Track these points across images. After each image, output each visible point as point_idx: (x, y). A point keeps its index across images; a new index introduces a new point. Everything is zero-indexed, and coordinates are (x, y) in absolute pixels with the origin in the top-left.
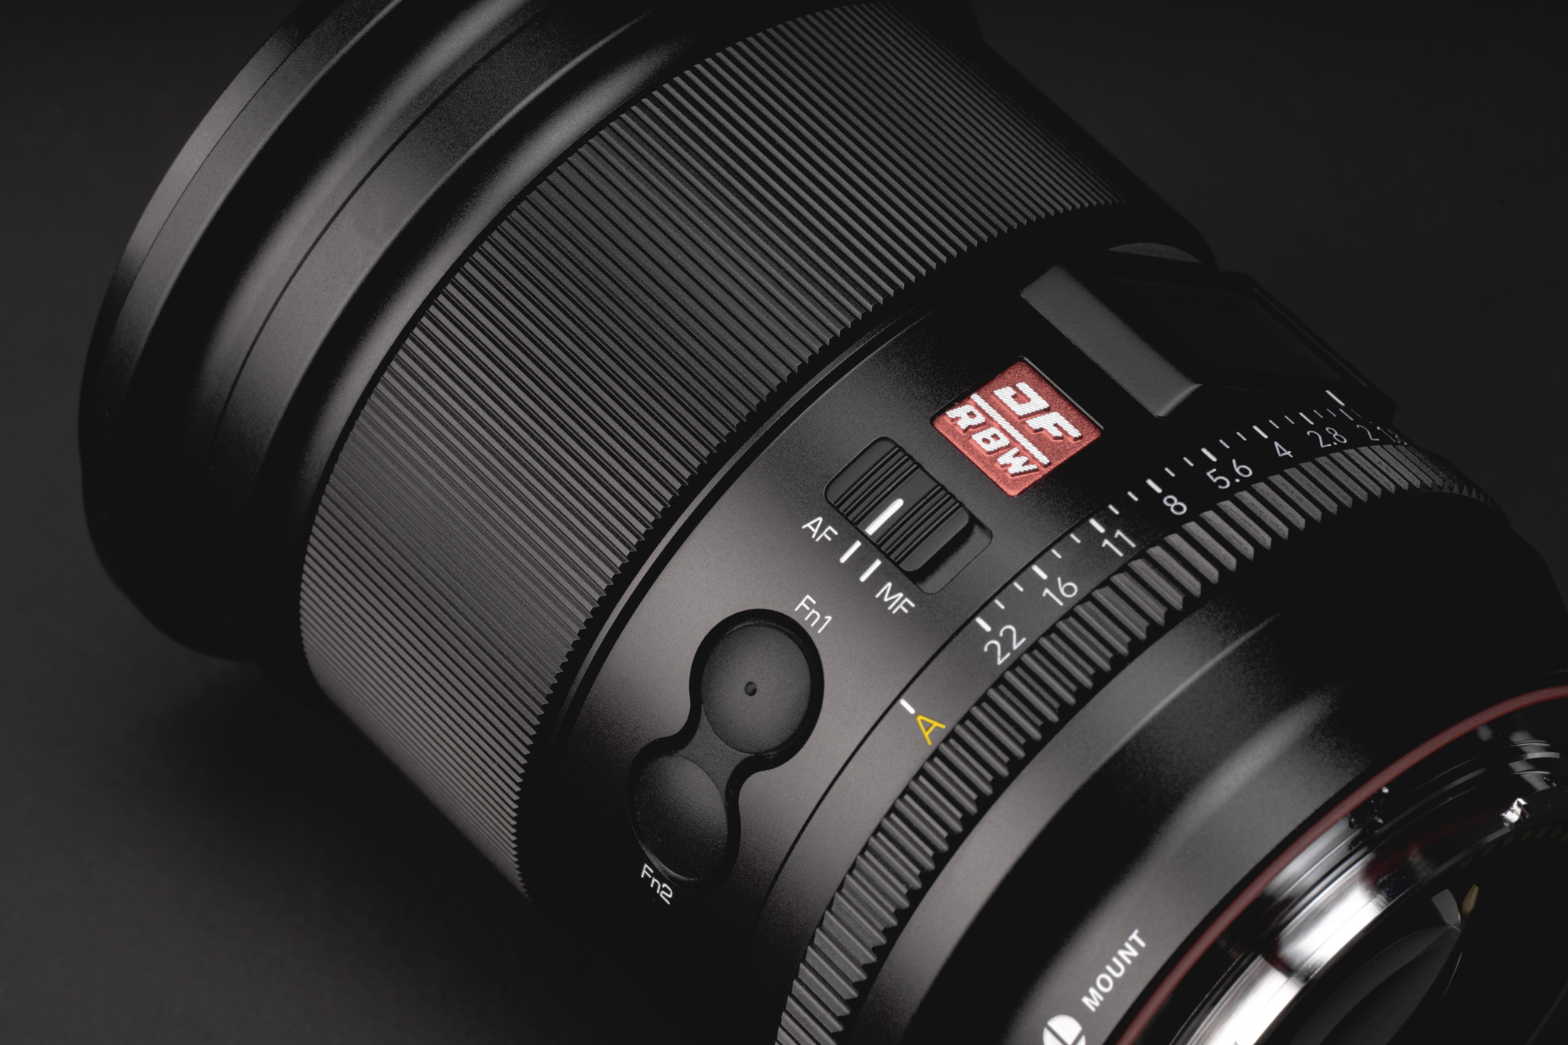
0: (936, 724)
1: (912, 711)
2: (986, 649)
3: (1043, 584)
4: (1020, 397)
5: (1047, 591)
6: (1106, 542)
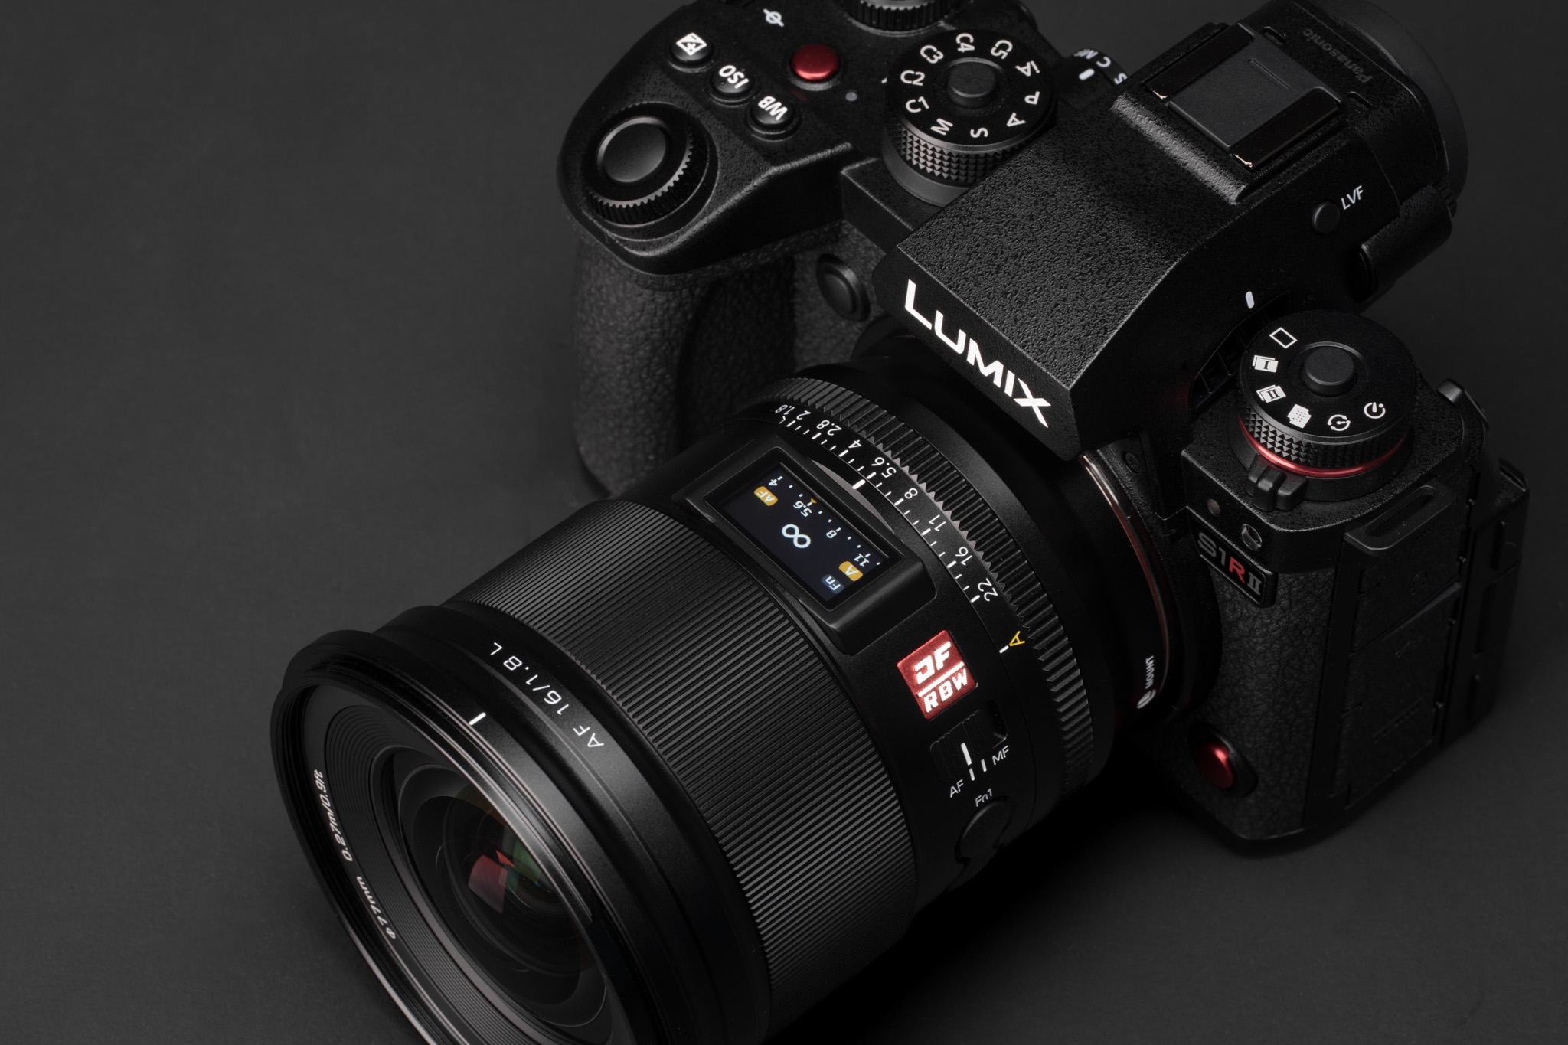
0: (1016, 637)
1: (1007, 648)
2: (988, 600)
3: (959, 564)
4: (924, 670)
5: (963, 563)
6: (937, 529)
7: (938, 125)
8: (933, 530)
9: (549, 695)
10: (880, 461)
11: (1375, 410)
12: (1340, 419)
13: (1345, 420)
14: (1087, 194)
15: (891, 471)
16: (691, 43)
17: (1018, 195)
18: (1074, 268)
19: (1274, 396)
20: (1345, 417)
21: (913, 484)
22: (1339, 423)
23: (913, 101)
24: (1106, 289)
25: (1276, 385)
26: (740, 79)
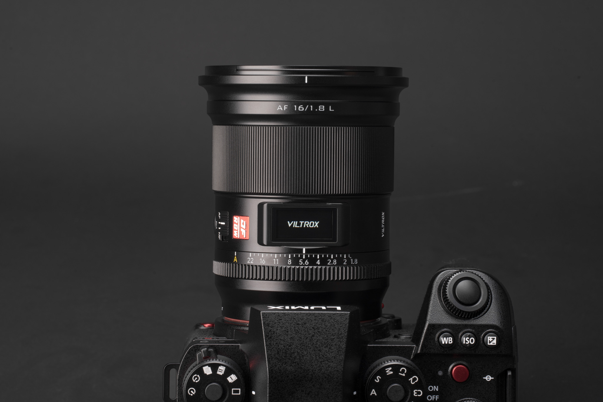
4: (243, 223)
5: (261, 259)
6: (275, 260)
7: (390, 371)
8: (275, 258)
9: (303, 108)
10: (307, 263)
11: (192, 392)
12: (197, 380)
13: (196, 381)
14: (312, 371)
15: (301, 263)
16: (492, 341)
17: (331, 354)
18: (293, 346)
19: (220, 370)
20: (197, 382)
21: (292, 265)
22: (196, 378)
23: (405, 372)
24: (279, 347)
25: (222, 374)
26: (466, 341)
